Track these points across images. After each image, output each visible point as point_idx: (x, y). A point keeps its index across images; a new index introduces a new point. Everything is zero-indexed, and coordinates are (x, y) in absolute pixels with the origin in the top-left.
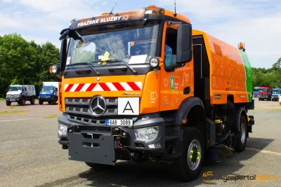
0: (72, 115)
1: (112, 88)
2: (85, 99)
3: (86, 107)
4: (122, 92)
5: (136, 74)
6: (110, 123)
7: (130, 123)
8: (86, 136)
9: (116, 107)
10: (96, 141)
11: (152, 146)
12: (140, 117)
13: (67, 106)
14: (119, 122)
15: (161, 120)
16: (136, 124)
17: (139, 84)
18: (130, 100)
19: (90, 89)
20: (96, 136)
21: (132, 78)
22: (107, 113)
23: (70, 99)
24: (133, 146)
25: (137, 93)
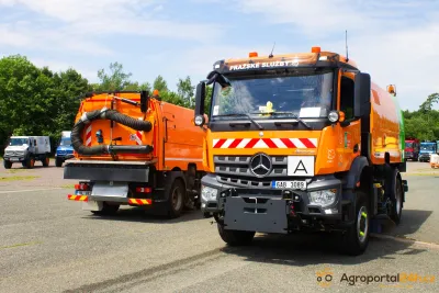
0: (224, 176)
1: (281, 145)
2: (243, 157)
3: (246, 166)
4: (293, 150)
5: (310, 129)
6: (278, 185)
7: (304, 185)
8: (247, 200)
9: (285, 166)
10: (262, 206)
11: (328, 212)
12: (314, 179)
13: (216, 165)
14: (289, 185)
15: (338, 182)
16: (310, 186)
17: (314, 141)
18: (303, 159)
19: (250, 145)
21: (304, 134)
22: (273, 174)
23: (222, 157)
24: (306, 212)
25: (312, 151)
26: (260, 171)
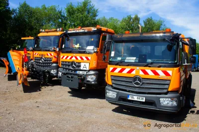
0: (64, 68)
1: (79, 59)
2: (69, 62)
3: (69, 65)
4: (83, 61)
5: (89, 54)
6: (78, 72)
7: (85, 73)
8: (68, 77)
9: (80, 66)
10: (72, 79)
11: (93, 83)
12: (89, 71)
13: (62, 64)
14: (81, 72)
15: (97, 72)
16: (88, 73)
17: (90, 58)
18: (86, 64)
19: (71, 58)
20: (72, 77)
21: (87, 55)
22: (77, 69)
23: (63, 62)
24: (85, 82)
25: (89, 61)
26: (73, 67)
